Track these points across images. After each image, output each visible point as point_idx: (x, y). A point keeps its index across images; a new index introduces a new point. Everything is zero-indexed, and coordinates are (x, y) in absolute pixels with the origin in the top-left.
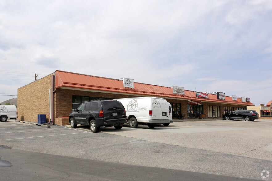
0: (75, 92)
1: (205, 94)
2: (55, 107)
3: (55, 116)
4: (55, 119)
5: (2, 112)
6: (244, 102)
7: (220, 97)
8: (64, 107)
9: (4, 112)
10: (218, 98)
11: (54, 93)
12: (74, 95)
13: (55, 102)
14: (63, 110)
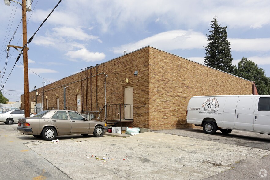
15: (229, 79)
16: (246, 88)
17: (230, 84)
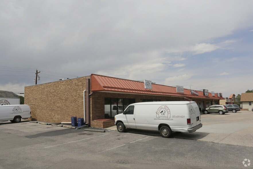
0: (106, 94)
1: (196, 91)
2: (91, 110)
3: (91, 119)
4: (91, 121)
5: (16, 113)
6: (219, 97)
7: (205, 94)
8: (98, 110)
9: (18, 112)
10: (204, 95)
11: (89, 96)
12: (106, 97)
13: (91, 105)
14: (97, 112)
15: (59, 85)
16: (78, 85)
17: (60, 88)
